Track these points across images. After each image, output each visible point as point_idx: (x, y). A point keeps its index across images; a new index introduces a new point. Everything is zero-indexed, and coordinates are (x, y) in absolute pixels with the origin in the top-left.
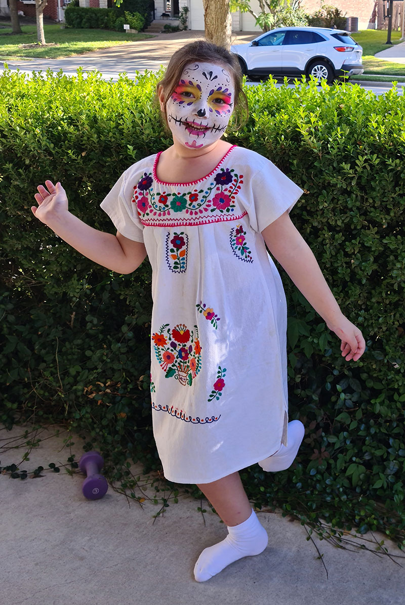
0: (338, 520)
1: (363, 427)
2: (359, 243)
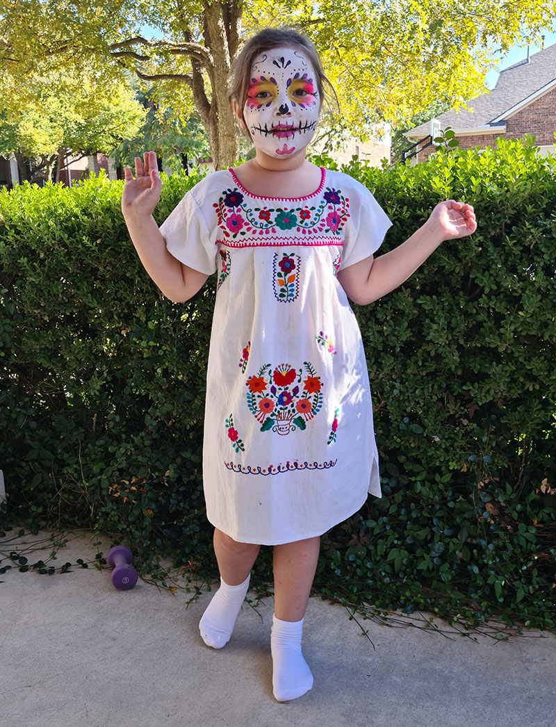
0: (382, 601)
1: (403, 512)
2: (391, 308)
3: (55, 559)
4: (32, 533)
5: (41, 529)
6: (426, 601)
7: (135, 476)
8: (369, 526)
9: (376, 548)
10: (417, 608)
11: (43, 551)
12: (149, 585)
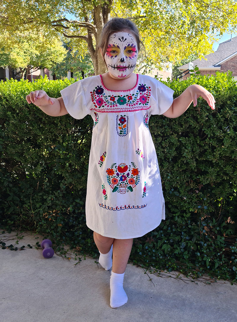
0: (158, 266)
1: (169, 229)
2: (168, 142)
3: (18, 244)
4: (8, 232)
5: (13, 231)
6: (177, 267)
7: (55, 209)
8: (155, 234)
9: (157, 244)
10: (173, 269)
11: (13, 240)
12: (59, 256)
